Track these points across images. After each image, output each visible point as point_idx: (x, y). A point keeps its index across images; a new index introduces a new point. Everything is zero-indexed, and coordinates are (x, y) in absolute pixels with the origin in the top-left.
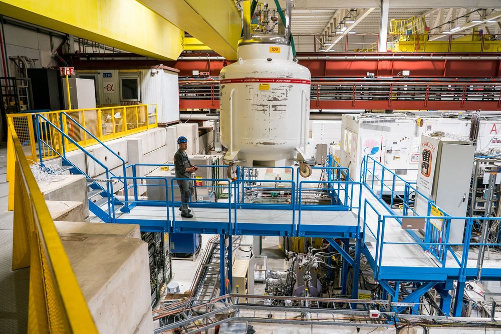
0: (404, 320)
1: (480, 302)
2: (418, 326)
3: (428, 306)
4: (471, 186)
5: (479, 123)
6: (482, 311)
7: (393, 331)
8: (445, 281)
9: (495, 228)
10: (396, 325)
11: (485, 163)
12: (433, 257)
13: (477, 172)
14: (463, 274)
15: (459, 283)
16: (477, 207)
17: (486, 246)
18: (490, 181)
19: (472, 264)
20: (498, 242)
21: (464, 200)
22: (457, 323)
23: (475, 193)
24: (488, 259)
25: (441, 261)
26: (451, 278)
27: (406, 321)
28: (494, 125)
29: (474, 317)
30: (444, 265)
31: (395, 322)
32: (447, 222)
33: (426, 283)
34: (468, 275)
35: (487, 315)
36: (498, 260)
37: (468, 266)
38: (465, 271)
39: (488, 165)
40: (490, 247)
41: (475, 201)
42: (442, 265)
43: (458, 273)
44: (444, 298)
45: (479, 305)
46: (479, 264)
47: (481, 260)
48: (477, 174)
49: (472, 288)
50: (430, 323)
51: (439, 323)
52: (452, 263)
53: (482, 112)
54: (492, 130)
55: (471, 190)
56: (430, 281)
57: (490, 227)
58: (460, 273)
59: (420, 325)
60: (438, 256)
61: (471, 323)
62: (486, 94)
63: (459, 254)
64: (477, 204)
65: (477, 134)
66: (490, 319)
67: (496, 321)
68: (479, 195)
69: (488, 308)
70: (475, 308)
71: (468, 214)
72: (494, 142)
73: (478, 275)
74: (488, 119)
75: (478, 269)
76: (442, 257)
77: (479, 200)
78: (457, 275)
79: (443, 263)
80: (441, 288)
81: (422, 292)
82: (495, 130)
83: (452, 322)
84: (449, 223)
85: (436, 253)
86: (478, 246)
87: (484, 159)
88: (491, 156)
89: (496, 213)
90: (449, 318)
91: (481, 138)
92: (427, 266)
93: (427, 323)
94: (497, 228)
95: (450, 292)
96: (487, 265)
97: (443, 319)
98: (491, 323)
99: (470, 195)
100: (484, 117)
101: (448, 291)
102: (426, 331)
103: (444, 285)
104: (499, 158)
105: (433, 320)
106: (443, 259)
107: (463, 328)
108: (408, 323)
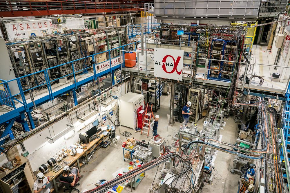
0: (7, 147)
1: (42, 117)
2: (16, 145)
3: (17, 132)
4: (12, 62)
5: (4, 25)
6: (45, 120)
7: (4, 155)
8: (20, 115)
9: (33, 80)
10: (3, 152)
11: (15, 47)
12: (8, 106)
13: (12, 53)
14: (27, 108)
15: (27, 113)
16: (20, 72)
17: (32, 90)
18: (19, 56)
19: (29, 101)
20: (37, 86)
21: (11, 70)
22: (35, 131)
23: (15, 65)
24: (36, 95)
25: (12, 106)
26: (22, 113)
27: (9, 146)
28: (14, 25)
29: (42, 124)
30: (15, 108)
31: (2, 150)
32: (6, 85)
33: (10, 121)
34: (30, 107)
35: (47, 121)
36: (40, 94)
37: (27, 103)
38: (27, 106)
39: (16, 48)
40: (35, 89)
41: (18, 69)
42: (14, 109)
43: (24, 108)
44: (24, 124)
45: (42, 118)
46: (32, 100)
47: (32, 97)
48: (12, 55)
49: (36, 112)
50: (22, 139)
51: (26, 137)
52: (19, 105)
53: (4, 18)
54: (14, 29)
55: (12, 64)
56: (12, 119)
57: (30, 80)
58: (25, 108)
59: (17, 144)
60: (10, 104)
61: (41, 128)
62: (3, 7)
63: (21, 99)
64: (19, 71)
65: (6, 32)
66: (48, 122)
67: (51, 121)
68: (18, 65)
69: (46, 118)
70: (41, 121)
71: (16, 77)
72: (17, 35)
73: (34, 105)
74: (8, 22)
75: (33, 102)
76: (13, 104)
77: (19, 68)
78: (24, 110)
79: (14, 107)
80: (19, 120)
81: (10, 127)
82: (16, 28)
83: (32, 132)
84: (7, 85)
85: (8, 104)
86: (28, 91)
87: (13, 45)
88: (16, 42)
89: (31, 72)
90: (30, 131)
91: (10, 34)
92: (6, 113)
93: (20, 140)
94: (34, 79)
95: (25, 119)
96: (36, 99)
97: (28, 133)
98: (49, 123)
99: (13, 67)
100: (6, 21)
101: (24, 120)
102: (21, 144)
103: (20, 117)
104: (20, 43)
105: (22, 137)
106: (13, 105)
107: (38, 132)
108: (10, 146)
